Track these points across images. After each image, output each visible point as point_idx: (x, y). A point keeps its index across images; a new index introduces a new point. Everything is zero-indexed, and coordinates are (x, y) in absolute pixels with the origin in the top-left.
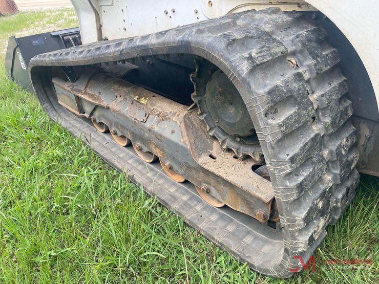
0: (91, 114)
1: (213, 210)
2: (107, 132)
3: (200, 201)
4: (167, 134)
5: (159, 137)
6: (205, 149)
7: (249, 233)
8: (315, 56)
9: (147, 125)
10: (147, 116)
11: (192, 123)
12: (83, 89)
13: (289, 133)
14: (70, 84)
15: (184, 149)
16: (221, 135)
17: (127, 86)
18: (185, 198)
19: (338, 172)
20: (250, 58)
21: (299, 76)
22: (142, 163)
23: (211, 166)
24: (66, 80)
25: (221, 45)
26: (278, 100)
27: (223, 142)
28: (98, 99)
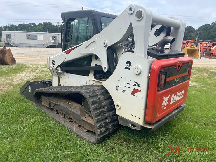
0: (53, 107)
1: (85, 132)
2: (58, 113)
3: (82, 130)
4: (75, 112)
5: (73, 113)
6: (84, 116)
7: (92, 137)
8: (104, 96)
9: (70, 110)
10: (70, 107)
11: (82, 109)
12: (52, 99)
13: (96, 109)
14: (48, 98)
15: (79, 115)
16: (88, 112)
17: (66, 99)
18: (78, 130)
19: (109, 119)
20: (89, 95)
21: (99, 99)
22: (67, 121)
23: (85, 119)
24: (46, 96)
25: (85, 93)
26: (94, 103)
27: (88, 114)
28: (57, 102)
